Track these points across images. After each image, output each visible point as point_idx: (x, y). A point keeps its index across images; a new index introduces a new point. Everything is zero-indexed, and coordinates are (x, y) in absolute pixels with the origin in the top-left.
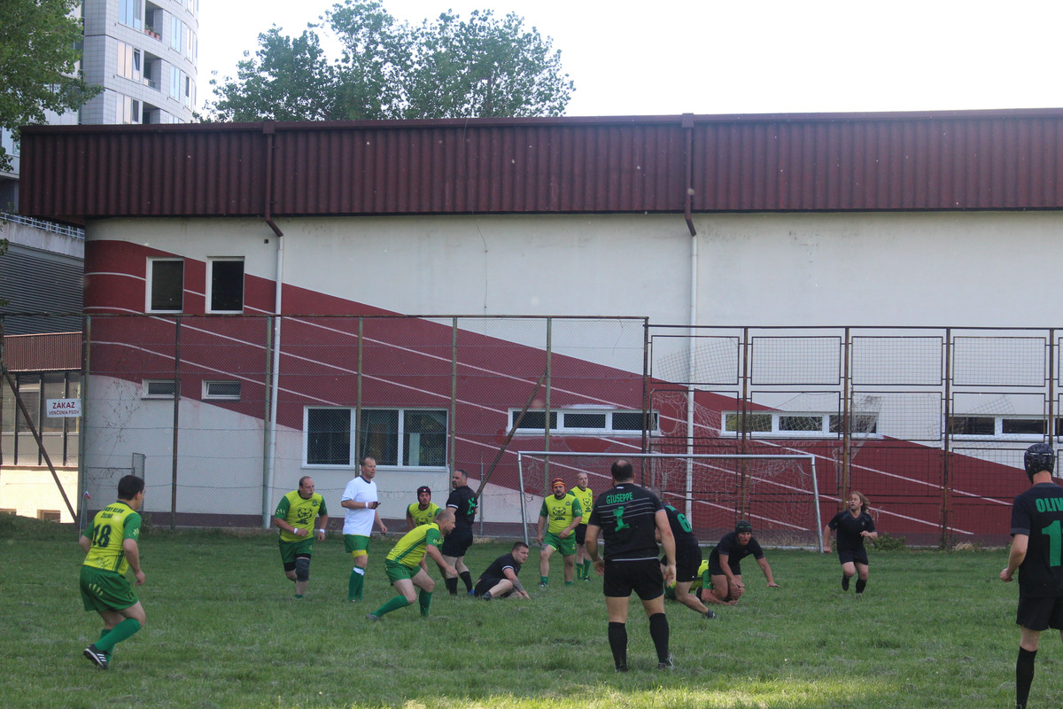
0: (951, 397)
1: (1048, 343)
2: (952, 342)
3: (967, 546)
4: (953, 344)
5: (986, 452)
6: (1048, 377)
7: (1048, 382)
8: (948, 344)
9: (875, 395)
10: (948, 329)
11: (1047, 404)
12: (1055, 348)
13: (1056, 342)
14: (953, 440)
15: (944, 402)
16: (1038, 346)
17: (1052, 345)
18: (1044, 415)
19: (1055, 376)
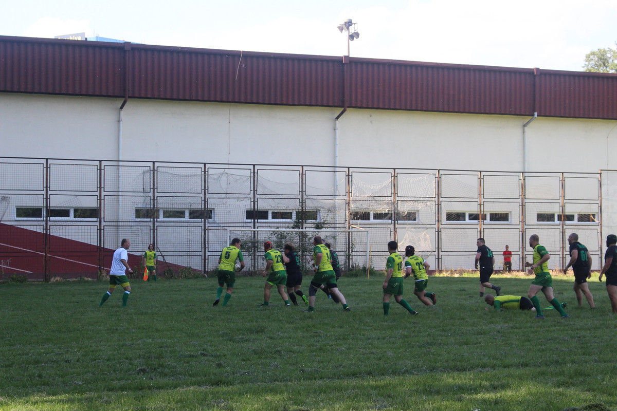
0: (48, 197)
1: (99, 168)
2: (49, 167)
3: (58, 278)
4: (50, 168)
5: (67, 227)
6: (99, 187)
7: (99, 189)
8: (47, 168)
9: (7, 196)
10: (47, 159)
11: (99, 201)
12: (102, 171)
13: (102, 168)
14: (50, 221)
15: (45, 199)
16: (93, 170)
17: (100, 170)
18: (97, 207)
19: (102, 186)
